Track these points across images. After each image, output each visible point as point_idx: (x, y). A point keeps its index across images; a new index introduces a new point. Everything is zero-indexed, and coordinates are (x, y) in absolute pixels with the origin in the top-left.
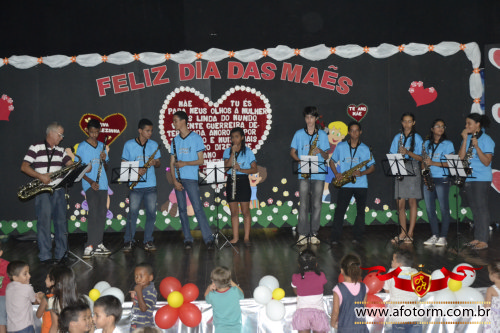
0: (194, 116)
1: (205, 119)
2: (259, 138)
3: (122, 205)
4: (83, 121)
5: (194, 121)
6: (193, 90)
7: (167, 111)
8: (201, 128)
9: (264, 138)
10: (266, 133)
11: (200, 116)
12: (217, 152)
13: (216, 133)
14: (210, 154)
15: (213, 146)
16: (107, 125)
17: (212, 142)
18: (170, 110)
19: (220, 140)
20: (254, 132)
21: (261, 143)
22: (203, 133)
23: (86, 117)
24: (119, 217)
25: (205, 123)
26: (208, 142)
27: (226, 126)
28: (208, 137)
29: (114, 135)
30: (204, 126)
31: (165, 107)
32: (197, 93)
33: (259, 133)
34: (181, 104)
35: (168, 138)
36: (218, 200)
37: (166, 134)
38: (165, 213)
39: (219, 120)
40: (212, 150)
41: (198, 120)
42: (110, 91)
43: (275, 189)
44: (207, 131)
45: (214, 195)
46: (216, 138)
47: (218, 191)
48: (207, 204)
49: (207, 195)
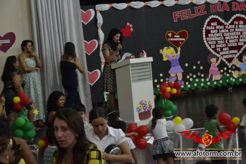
0: (218, 30)
1: (223, 31)
3: (188, 77)
4: (167, 35)
5: (218, 32)
6: (217, 17)
7: (206, 28)
8: (222, 36)
11: (221, 29)
12: (229, 47)
13: (228, 38)
15: (227, 44)
16: (179, 36)
17: (227, 42)
18: (207, 27)
19: (230, 41)
20: (245, 37)
22: (222, 38)
23: (169, 33)
24: (187, 83)
25: (223, 33)
26: (225, 43)
27: (232, 34)
28: (225, 40)
29: (182, 41)
30: (223, 35)
31: (205, 26)
32: (219, 18)
34: (212, 24)
35: (207, 42)
36: (230, 71)
37: (206, 40)
38: (208, 80)
39: (229, 32)
40: (227, 46)
41: (220, 32)
42: (179, 19)
44: (224, 37)
45: (228, 69)
46: (228, 40)
47: (230, 67)
48: (225, 74)
49: (225, 69)
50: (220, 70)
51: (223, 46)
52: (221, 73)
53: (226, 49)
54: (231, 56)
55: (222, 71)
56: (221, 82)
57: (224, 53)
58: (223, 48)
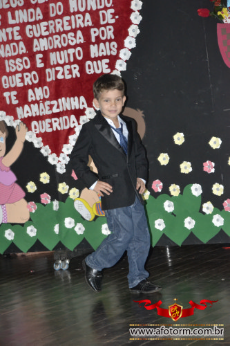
2: (121, 46)
5: (5, 24)
8: (17, 37)
9: (130, 42)
10: (134, 31)
12: (49, 84)
13: (43, 45)
14: (39, 91)
15: (41, 72)
17: (40, 65)
19: (53, 58)
20: (110, 33)
21: (125, 55)
22: (22, 48)
25: (23, 26)
26: (33, 67)
27: (59, 27)
28: (32, 56)
30: (22, 32)
33: (120, 34)
36: (63, 188)
40: (42, 83)
41: (11, 21)
43: (164, 159)
44: (29, 43)
45: (56, 178)
46: (46, 54)
47: (61, 170)
48: (45, 198)
49: (45, 178)
50: (22, 183)
51: (27, 81)
52: (30, 197)
53: (39, 93)
54: (58, 124)
55: (32, 187)
56: (31, 231)
57: (34, 110)
58: (26, 88)
